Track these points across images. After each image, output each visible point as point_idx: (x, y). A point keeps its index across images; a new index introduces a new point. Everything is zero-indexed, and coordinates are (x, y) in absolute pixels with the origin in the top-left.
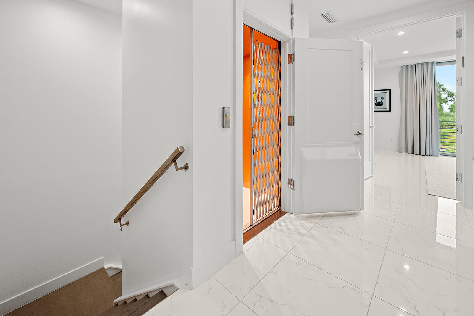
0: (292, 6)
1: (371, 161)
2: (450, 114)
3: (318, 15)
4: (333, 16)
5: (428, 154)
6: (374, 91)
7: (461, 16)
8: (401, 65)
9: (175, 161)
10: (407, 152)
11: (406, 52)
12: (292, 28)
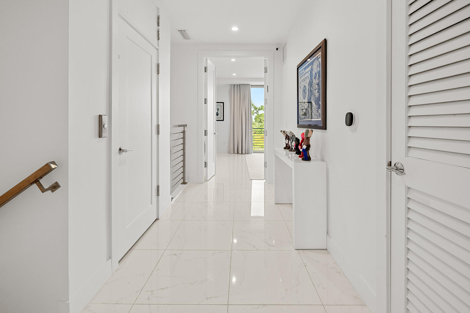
0: (158, 18)
1: (214, 162)
2: (255, 123)
3: (176, 29)
4: (189, 35)
5: (246, 153)
6: (217, 103)
7: (267, 59)
8: (230, 84)
9: (39, 181)
10: (234, 153)
11: (234, 74)
12: (159, 39)
